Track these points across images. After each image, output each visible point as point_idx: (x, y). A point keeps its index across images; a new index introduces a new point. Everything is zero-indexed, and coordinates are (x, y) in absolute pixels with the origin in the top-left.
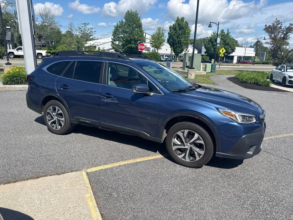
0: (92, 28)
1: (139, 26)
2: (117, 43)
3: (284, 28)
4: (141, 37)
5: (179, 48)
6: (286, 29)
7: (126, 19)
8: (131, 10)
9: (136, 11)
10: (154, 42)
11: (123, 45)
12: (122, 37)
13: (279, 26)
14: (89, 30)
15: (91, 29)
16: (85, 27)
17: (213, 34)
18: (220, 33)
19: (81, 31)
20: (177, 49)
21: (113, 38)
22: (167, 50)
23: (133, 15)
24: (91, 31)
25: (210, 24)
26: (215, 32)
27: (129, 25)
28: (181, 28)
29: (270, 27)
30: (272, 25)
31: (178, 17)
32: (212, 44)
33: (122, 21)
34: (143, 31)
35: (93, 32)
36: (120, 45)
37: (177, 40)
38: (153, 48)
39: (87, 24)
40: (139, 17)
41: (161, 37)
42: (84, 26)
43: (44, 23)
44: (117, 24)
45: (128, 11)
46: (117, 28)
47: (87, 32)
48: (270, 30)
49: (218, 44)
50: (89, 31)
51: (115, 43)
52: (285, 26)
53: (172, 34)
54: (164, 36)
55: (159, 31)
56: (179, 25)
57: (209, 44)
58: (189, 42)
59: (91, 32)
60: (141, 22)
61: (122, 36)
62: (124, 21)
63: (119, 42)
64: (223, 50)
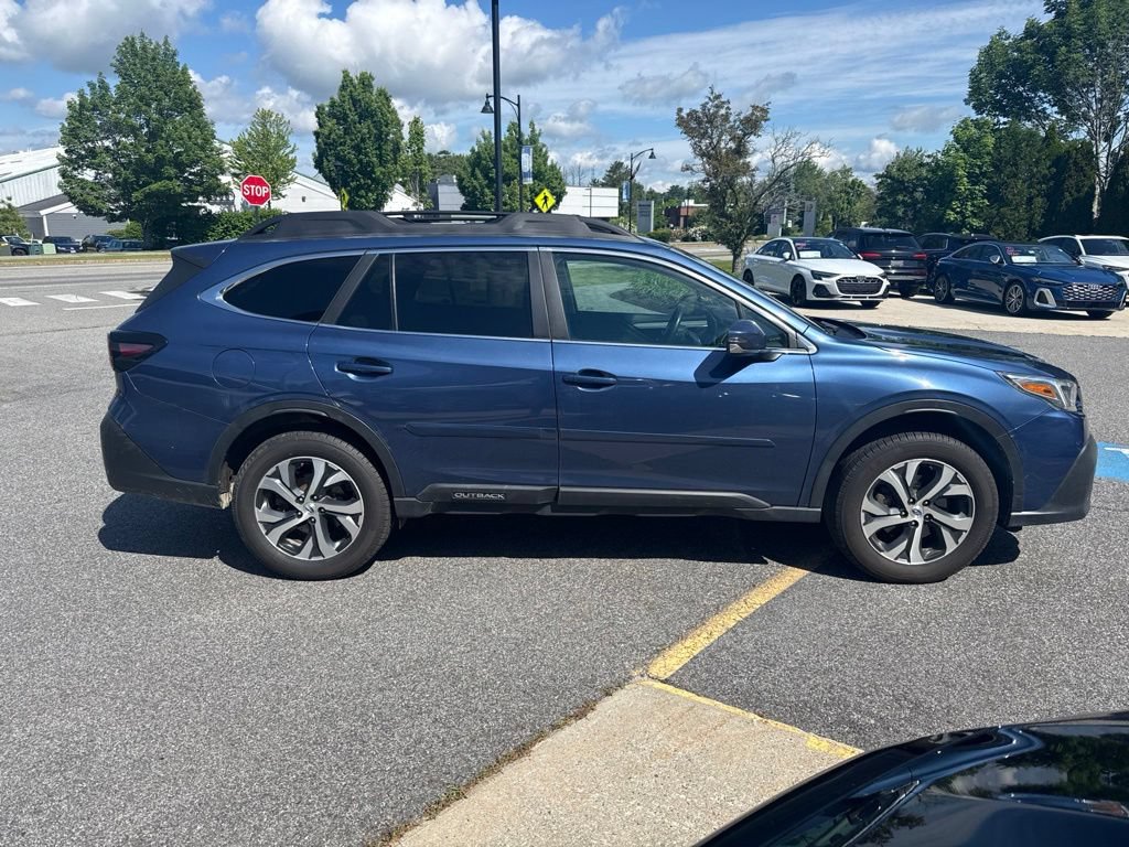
1: (190, 102)
2: (89, 175)
3: (735, 121)
5: (368, 189)
6: (741, 121)
7: (125, 76)
8: (143, 35)
9: (166, 42)
10: (246, 168)
12: (107, 149)
13: (723, 111)
17: (483, 141)
20: (362, 197)
21: (66, 155)
22: (304, 199)
23: (154, 59)
25: (488, 103)
26: (486, 133)
27: (142, 98)
28: (366, 114)
29: (692, 114)
30: (699, 109)
31: (346, 74)
32: (486, 176)
33: (103, 82)
34: (206, 124)
36: (104, 183)
37: (355, 161)
40: (181, 66)
41: (277, 148)
44: (82, 96)
45: (130, 43)
46: (80, 113)
48: (695, 125)
49: (527, 175)
51: (80, 177)
52: (738, 115)
53: (333, 136)
54: (286, 145)
55: (264, 126)
56: (355, 102)
57: (473, 174)
58: (426, 168)
60: (195, 87)
61: (107, 143)
62: (113, 82)
63: (97, 174)
64: (546, 198)
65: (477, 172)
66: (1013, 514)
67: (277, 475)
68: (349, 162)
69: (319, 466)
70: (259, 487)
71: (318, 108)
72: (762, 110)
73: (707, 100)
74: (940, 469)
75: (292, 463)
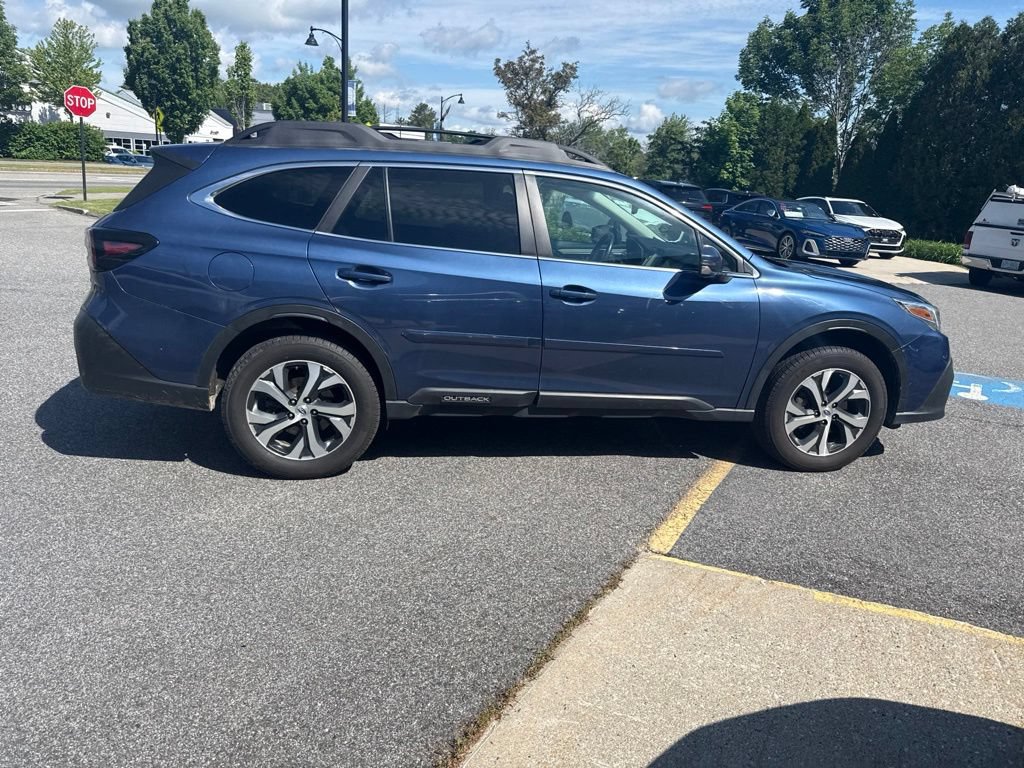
5: (184, 111)
13: (537, 66)
17: (299, 72)
20: (176, 117)
22: (108, 116)
25: (312, 36)
26: (303, 64)
28: (182, 34)
29: (509, 65)
30: (516, 61)
32: (302, 106)
37: (169, 81)
38: (47, 105)
41: (80, 61)
48: (513, 75)
49: (351, 108)
52: (551, 70)
53: (146, 54)
54: (90, 58)
55: (66, 37)
56: (170, 21)
57: (289, 103)
65: (293, 101)
66: (897, 414)
67: (271, 378)
68: (163, 81)
69: (314, 369)
70: (252, 389)
71: (131, 24)
72: (572, 68)
73: (524, 54)
74: (847, 377)
75: (286, 367)
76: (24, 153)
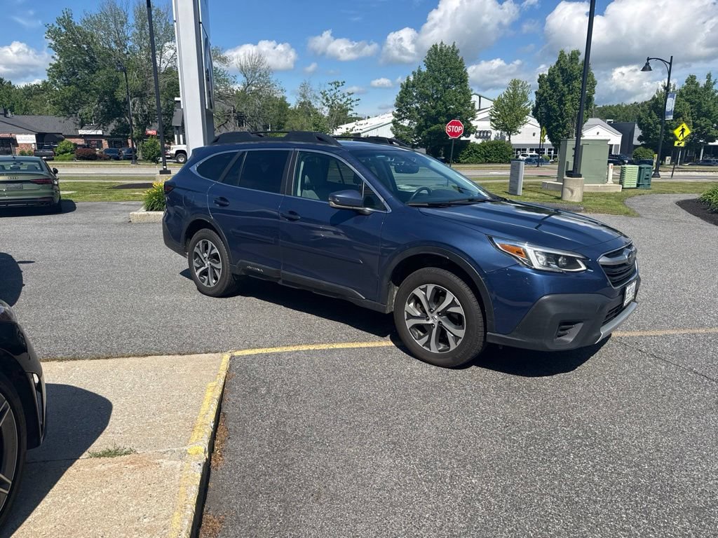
0: (352, 94)
1: (461, 79)
2: (406, 123)
4: (463, 105)
7: (429, 66)
8: (442, 43)
9: (454, 46)
10: (499, 116)
11: (420, 129)
12: (417, 107)
14: (344, 97)
15: (349, 94)
16: (335, 91)
18: (685, 84)
19: (327, 99)
20: (559, 132)
21: (397, 112)
22: (534, 135)
23: (445, 55)
24: (348, 100)
25: (647, 64)
27: (435, 78)
31: (562, 53)
32: (660, 116)
33: (419, 71)
34: (468, 91)
35: (352, 101)
36: (413, 127)
37: (558, 109)
38: (499, 132)
39: (340, 84)
40: (460, 58)
41: (519, 103)
42: (334, 89)
43: (249, 85)
44: (408, 79)
45: (435, 47)
46: (406, 89)
47: (339, 101)
49: (669, 113)
50: (345, 100)
51: (401, 124)
53: (545, 95)
54: (526, 100)
55: (514, 89)
56: (563, 71)
57: (650, 116)
59: (349, 102)
60: (466, 70)
61: (418, 105)
62: (424, 69)
63: (410, 122)
64: (683, 130)
68: (554, 110)
71: (540, 76)
76: (465, 161)
